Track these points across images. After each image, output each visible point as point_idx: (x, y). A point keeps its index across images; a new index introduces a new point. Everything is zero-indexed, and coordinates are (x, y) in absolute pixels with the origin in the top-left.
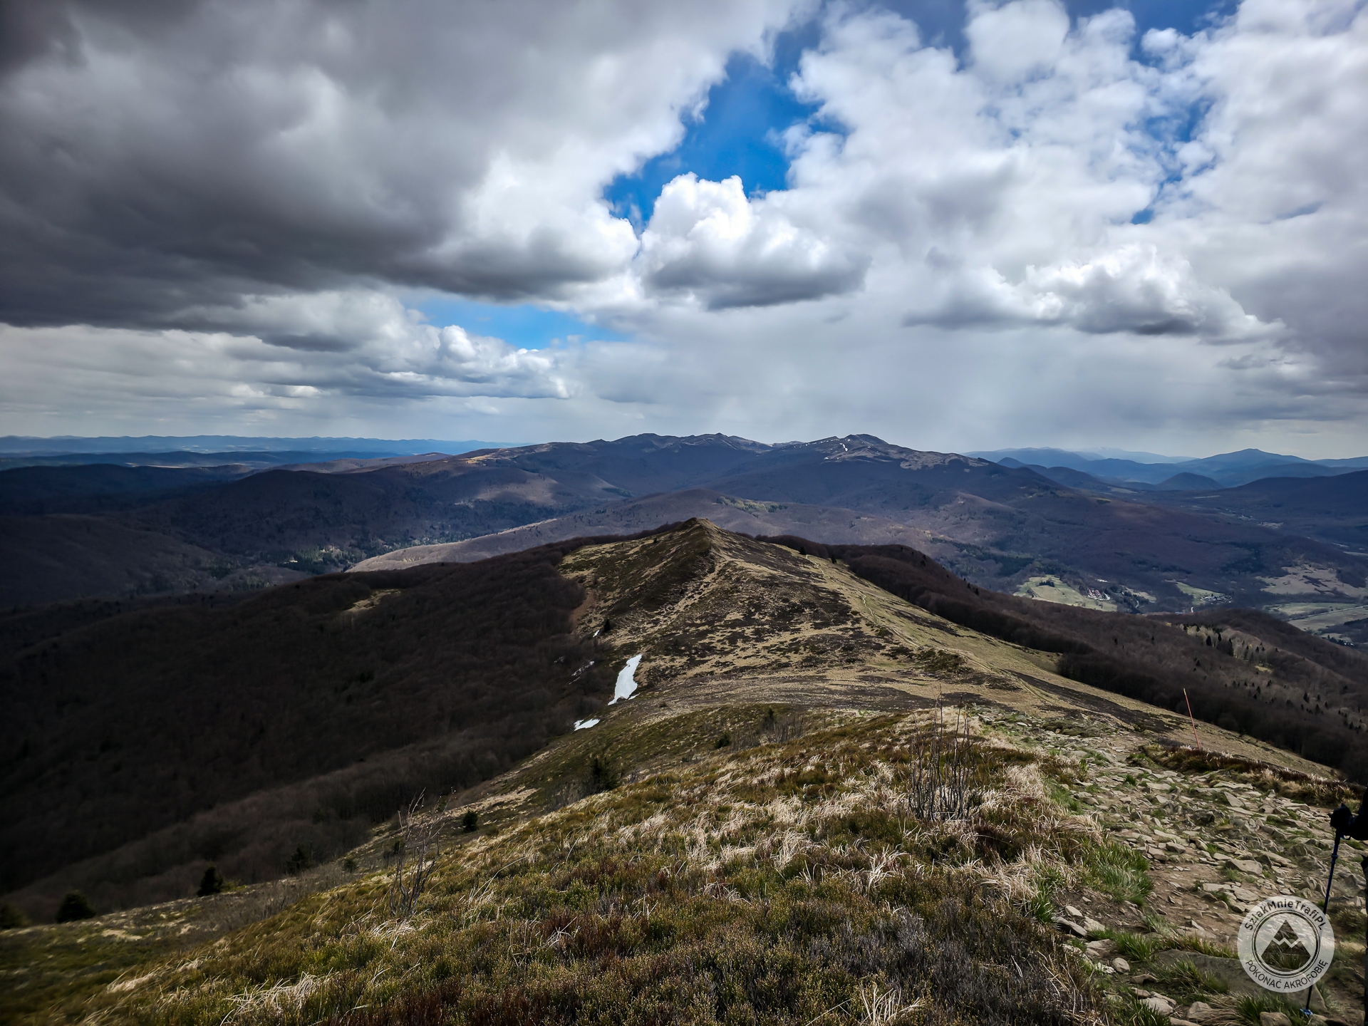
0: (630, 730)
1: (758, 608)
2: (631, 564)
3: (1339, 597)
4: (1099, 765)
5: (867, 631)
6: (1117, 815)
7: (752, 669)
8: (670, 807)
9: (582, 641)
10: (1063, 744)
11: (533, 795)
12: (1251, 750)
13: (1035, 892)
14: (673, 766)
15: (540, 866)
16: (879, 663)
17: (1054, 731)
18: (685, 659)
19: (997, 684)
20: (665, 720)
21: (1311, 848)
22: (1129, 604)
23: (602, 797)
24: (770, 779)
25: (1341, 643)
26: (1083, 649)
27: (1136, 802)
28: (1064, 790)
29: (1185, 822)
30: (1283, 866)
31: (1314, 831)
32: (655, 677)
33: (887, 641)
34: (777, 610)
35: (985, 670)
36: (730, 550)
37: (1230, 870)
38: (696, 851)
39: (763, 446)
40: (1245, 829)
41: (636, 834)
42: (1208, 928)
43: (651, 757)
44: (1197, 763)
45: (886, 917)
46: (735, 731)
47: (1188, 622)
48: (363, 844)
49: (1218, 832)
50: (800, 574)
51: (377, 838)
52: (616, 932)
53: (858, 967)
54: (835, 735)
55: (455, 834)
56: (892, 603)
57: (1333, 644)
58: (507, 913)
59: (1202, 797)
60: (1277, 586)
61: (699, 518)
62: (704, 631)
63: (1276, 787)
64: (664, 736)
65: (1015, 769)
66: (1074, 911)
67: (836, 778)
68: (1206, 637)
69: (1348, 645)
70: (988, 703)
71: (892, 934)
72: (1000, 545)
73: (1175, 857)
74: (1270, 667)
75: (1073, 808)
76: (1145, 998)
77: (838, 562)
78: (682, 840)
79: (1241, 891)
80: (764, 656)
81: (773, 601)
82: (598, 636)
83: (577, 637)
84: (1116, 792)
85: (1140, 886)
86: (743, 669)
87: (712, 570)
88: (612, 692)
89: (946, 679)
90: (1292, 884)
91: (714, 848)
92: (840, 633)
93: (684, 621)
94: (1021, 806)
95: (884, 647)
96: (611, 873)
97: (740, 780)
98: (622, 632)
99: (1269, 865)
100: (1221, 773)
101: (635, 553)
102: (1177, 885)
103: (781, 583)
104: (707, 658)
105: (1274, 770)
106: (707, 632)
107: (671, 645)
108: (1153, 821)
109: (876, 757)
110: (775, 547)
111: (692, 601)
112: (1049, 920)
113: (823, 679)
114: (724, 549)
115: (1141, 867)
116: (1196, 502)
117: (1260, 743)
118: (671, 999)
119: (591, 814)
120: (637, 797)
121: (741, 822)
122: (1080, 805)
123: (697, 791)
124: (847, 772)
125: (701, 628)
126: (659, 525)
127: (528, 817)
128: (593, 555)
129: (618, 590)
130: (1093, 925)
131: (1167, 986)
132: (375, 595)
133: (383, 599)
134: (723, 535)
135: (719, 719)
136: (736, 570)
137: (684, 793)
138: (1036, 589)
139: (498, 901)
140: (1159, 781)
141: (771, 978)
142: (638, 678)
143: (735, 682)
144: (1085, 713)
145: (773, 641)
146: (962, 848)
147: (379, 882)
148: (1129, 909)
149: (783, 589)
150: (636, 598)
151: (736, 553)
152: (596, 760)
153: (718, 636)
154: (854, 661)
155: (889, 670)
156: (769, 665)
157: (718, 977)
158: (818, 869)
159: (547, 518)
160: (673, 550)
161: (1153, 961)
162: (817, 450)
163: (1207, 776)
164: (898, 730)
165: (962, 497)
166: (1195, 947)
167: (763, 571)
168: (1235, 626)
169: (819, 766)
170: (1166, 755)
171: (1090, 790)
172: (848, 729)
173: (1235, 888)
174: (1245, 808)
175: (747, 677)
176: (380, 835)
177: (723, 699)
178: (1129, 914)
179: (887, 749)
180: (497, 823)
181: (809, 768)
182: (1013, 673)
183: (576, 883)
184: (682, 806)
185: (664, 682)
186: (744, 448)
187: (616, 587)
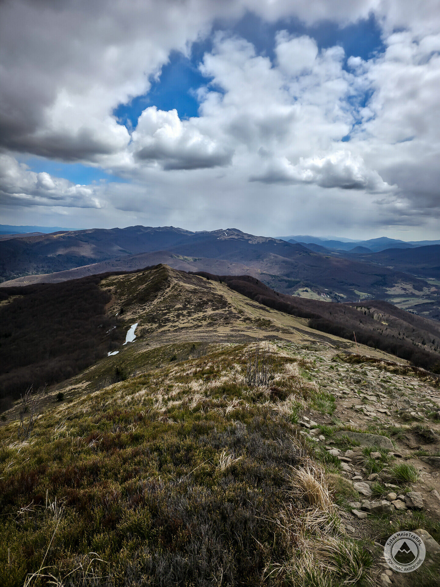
0: (133, 355)
1: (189, 302)
2: (133, 284)
3: (413, 295)
4: (321, 362)
5: (234, 311)
6: (326, 381)
7: (186, 328)
8: (148, 386)
9: (110, 318)
10: (308, 355)
11: (89, 384)
12: (378, 354)
13: (291, 412)
14: (152, 369)
15: (88, 414)
16: (239, 324)
17: (305, 349)
18: (157, 325)
19: (285, 331)
20: (148, 351)
21: (395, 391)
22: (336, 299)
23: (119, 384)
24: (191, 373)
25: (413, 313)
26: (319, 317)
27: (333, 376)
28: (306, 372)
29: (350, 383)
30: (384, 398)
31: (397, 384)
32: (144, 332)
33: (242, 315)
34: (197, 303)
35: (280, 326)
36: (177, 278)
37: (365, 400)
38: (158, 404)
39: (191, 233)
40: (372, 384)
41: (132, 398)
42: (355, 422)
43: (142, 366)
44: (358, 360)
45: (231, 425)
46: (179, 354)
47: (358, 306)
48: (10, 409)
49: (362, 386)
50: (207, 288)
51: (16, 406)
52: (119, 440)
53: (218, 446)
54: (219, 354)
55: (54, 402)
56: (244, 299)
57: (410, 313)
58: (72, 434)
59: (358, 373)
60: (391, 291)
61: (163, 264)
62: (165, 313)
63: (385, 368)
64: (148, 357)
65: (288, 365)
66: (306, 418)
67: (218, 371)
68: (364, 312)
69: (416, 314)
70: (281, 339)
71: (233, 432)
72: (287, 275)
73: (346, 396)
74: (387, 323)
75: (310, 379)
76: (330, 450)
77: (223, 283)
78: (152, 400)
79: (369, 408)
80: (191, 323)
81: (195, 299)
82: (118, 316)
83: (108, 316)
84: (326, 372)
85: (332, 408)
86: (182, 328)
87: (169, 287)
88: (125, 339)
89: (265, 330)
90: (387, 404)
91: (165, 402)
92: (223, 312)
93: (157, 308)
94: (289, 379)
95: (241, 318)
96: (118, 415)
97: (178, 374)
98: (128, 314)
99: (379, 397)
100: (366, 364)
101: (134, 279)
102: (346, 407)
103: (199, 292)
104: (167, 324)
105: (385, 362)
106: (167, 313)
107: (151, 319)
108: (339, 383)
109: (235, 362)
110: (196, 277)
111: (160, 300)
112: (297, 423)
113: (216, 331)
114: (174, 277)
115: (333, 400)
116: (363, 258)
117: (382, 352)
118: (140, 465)
119: (114, 391)
120: (135, 383)
121: (178, 391)
122: (312, 377)
123: (160, 379)
124: (223, 369)
125: (164, 312)
126: (145, 267)
127: (87, 394)
128: (115, 280)
129: (127, 296)
130: (313, 423)
131: (339, 445)
132: (10, 298)
133: (14, 300)
134: (174, 271)
135: (172, 349)
136: (180, 286)
137: (155, 381)
138: (301, 293)
139: (67, 430)
140: (343, 367)
141: (183, 452)
142: (136, 333)
143: (179, 334)
144: (318, 342)
145: (196, 316)
146: (265, 397)
147: (17, 425)
148: (327, 417)
149: (200, 294)
150: (135, 299)
151: (180, 279)
152: (117, 368)
153: (171, 315)
154: (228, 324)
155: (242, 327)
156: (193, 326)
157: (160, 454)
158: (207, 408)
159: (93, 263)
160: (152, 278)
161: (334, 435)
162: (214, 235)
163: (361, 365)
164: (244, 351)
165: (272, 255)
166: (349, 430)
167: (192, 287)
168: (375, 307)
169: (212, 367)
170: (346, 357)
171: (316, 372)
172: (225, 351)
173: (366, 407)
174: (373, 376)
175: (184, 331)
176: (18, 404)
177: (174, 341)
178: (327, 419)
179: (239, 358)
180: (73, 397)
181: (207, 368)
182: (291, 327)
183: (104, 420)
184: (153, 386)
185: (148, 335)
186: (183, 233)
187: (125, 294)
